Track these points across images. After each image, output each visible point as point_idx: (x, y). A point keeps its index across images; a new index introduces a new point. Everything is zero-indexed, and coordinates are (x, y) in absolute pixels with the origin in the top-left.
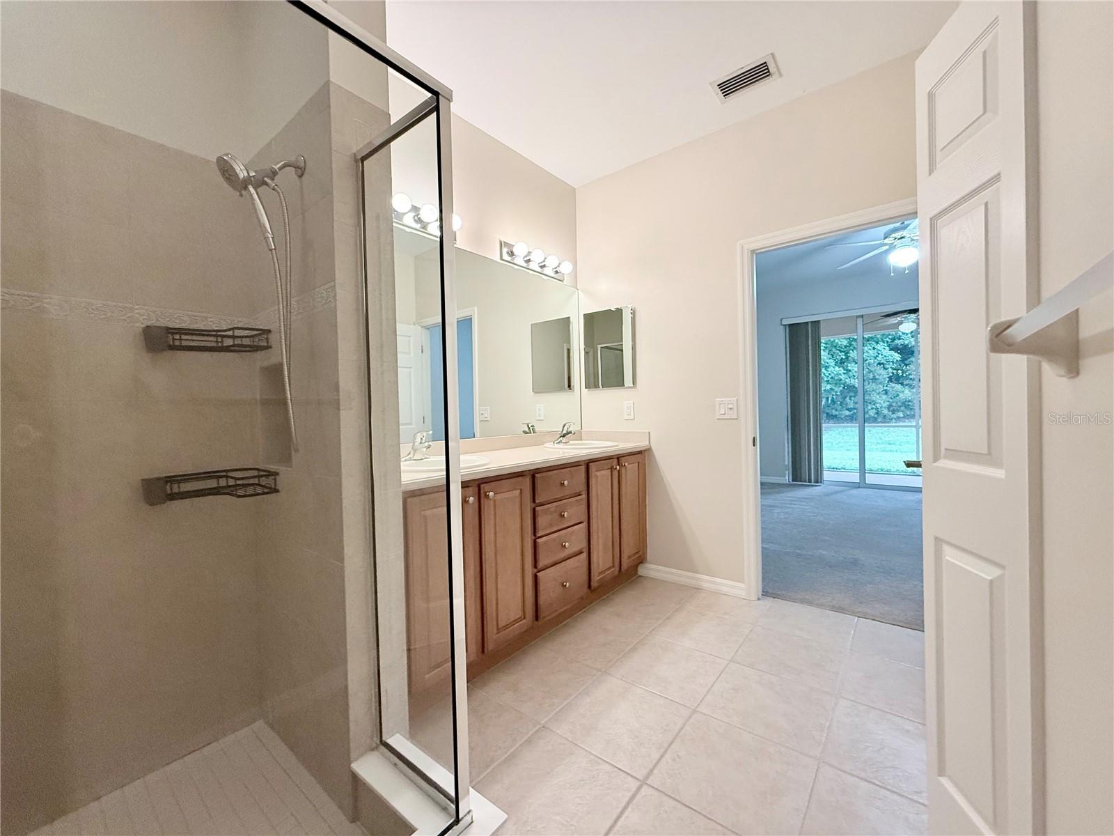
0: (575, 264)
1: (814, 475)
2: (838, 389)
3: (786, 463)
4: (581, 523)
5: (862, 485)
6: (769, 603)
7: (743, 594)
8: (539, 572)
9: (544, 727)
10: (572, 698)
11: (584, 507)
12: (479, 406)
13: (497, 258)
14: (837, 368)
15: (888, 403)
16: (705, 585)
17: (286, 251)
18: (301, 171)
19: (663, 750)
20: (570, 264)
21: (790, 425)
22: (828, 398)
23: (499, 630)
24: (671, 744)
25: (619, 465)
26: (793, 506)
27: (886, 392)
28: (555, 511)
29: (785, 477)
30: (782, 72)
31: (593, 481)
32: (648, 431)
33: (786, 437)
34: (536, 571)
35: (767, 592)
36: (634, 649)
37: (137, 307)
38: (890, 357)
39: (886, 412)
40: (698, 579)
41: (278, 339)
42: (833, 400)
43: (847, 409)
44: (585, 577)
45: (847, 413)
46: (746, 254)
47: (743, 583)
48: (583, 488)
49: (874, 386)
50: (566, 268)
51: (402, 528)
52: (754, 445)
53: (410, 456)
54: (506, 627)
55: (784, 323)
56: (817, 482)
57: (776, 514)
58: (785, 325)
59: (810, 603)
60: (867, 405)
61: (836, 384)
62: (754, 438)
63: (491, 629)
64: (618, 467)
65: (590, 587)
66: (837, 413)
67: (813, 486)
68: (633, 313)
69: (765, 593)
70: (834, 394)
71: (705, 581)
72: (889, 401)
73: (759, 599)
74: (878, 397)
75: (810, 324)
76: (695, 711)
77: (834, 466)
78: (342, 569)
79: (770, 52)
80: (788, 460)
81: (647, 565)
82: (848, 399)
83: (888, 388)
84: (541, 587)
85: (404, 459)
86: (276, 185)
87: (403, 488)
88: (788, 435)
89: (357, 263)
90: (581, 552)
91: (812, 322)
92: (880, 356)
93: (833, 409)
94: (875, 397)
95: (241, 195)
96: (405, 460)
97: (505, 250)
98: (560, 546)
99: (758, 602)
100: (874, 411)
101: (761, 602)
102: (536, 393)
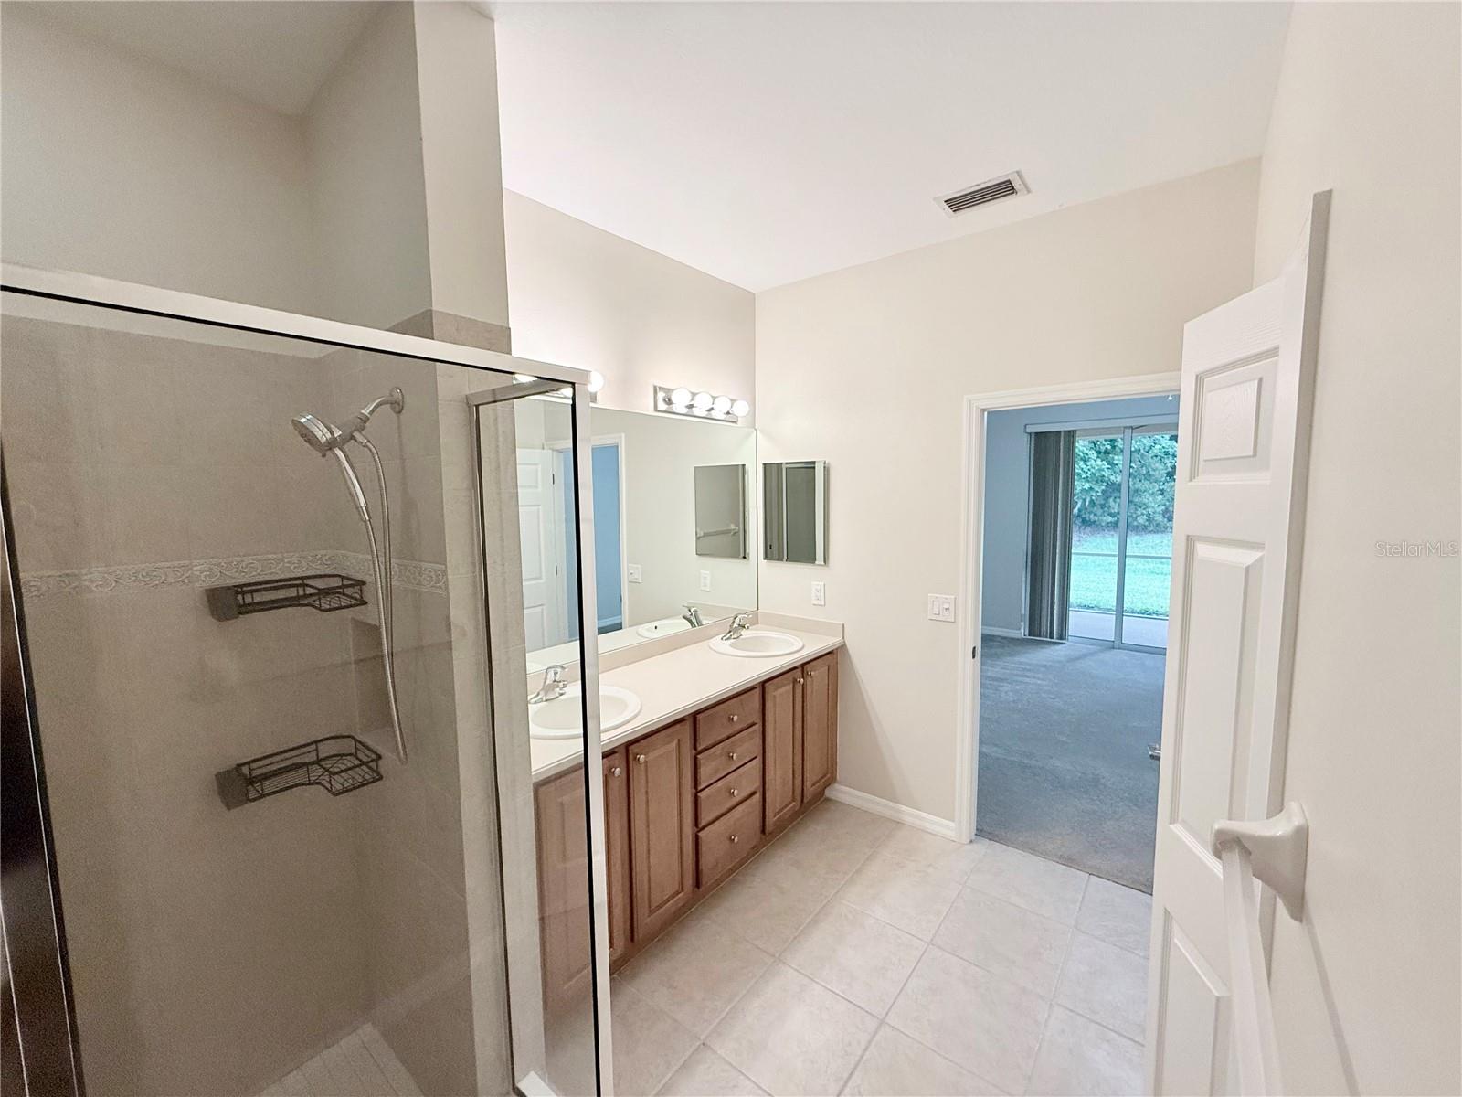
0: (753, 404)
1: (1058, 629)
2: (1100, 489)
3: (1023, 612)
4: (756, 757)
5: (1116, 645)
6: (984, 846)
7: (952, 834)
8: (699, 831)
9: (703, 1044)
10: (737, 999)
11: (758, 740)
12: (628, 562)
13: (651, 412)
14: (1099, 462)
15: (1163, 508)
16: (907, 819)
17: (383, 512)
18: (398, 407)
19: (842, 1083)
20: (747, 406)
21: (1029, 564)
22: (1085, 500)
23: (651, 912)
24: (851, 1074)
25: (803, 677)
26: (1027, 680)
27: (1162, 492)
28: (721, 755)
29: (1020, 629)
30: (1030, 187)
31: (769, 704)
32: (841, 623)
33: (1024, 579)
34: (696, 830)
35: (981, 831)
36: (815, 922)
37: (196, 562)
38: (1170, 450)
39: (1160, 518)
40: (899, 811)
41: (375, 594)
42: (1092, 501)
43: (1110, 514)
44: (758, 824)
45: (1110, 519)
46: (975, 415)
47: (953, 821)
48: (756, 717)
49: (1146, 484)
50: (741, 409)
51: (534, 831)
52: (974, 657)
53: (540, 697)
54: (660, 906)
55: (1028, 431)
56: (1061, 639)
57: (1003, 694)
58: (1030, 434)
59: (1033, 851)
60: (1136, 510)
61: (1097, 481)
62: (974, 648)
63: (641, 911)
64: (802, 680)
65: (763, 831)
66: (1096, 518)
67: (1055, 643)
68: (826, 470)
69: (980, 832)
70: (1094, 494)
71: (907, 813)
72: (1165, 505)
73: (971, 841)
74: (1151, 499)
75: (1062, 434)
76: (882, 1022)
77: (1085, 603)
78: (464, 904)
79: (1017, 169)
80: (1024, 609)
81: (836, 786)
82: (1111, 500)
83: (1165, 487)
84: (703, 849)
85: (533, 700)
86: (369, 441)
87: (534, 780)
88: (1026, 577)
89: (473, 544)
90: (753, 793)
91: (1065, 431)
92: (1157, 447)
93: (1090, 513)
94: (1147, 499)
95: (324, 456)
96: (536, 702)
97: (661, 395)
98: (728, 794)
99: (970, 847)
100: (1145, 517)
101: (975, 846)
102: (700, 555)
